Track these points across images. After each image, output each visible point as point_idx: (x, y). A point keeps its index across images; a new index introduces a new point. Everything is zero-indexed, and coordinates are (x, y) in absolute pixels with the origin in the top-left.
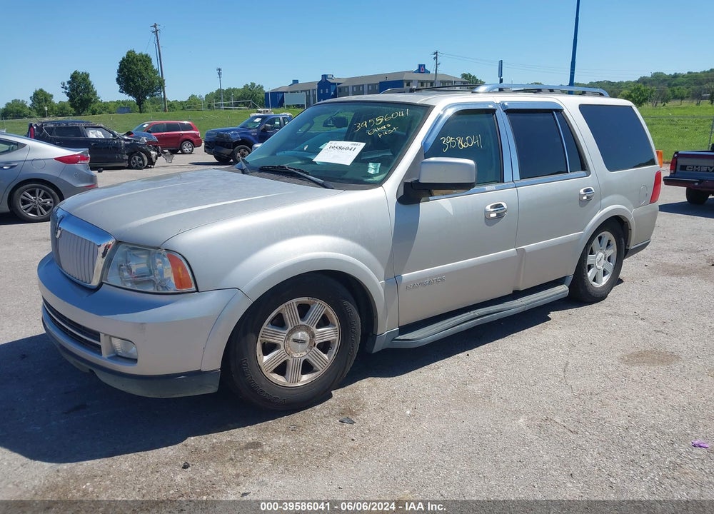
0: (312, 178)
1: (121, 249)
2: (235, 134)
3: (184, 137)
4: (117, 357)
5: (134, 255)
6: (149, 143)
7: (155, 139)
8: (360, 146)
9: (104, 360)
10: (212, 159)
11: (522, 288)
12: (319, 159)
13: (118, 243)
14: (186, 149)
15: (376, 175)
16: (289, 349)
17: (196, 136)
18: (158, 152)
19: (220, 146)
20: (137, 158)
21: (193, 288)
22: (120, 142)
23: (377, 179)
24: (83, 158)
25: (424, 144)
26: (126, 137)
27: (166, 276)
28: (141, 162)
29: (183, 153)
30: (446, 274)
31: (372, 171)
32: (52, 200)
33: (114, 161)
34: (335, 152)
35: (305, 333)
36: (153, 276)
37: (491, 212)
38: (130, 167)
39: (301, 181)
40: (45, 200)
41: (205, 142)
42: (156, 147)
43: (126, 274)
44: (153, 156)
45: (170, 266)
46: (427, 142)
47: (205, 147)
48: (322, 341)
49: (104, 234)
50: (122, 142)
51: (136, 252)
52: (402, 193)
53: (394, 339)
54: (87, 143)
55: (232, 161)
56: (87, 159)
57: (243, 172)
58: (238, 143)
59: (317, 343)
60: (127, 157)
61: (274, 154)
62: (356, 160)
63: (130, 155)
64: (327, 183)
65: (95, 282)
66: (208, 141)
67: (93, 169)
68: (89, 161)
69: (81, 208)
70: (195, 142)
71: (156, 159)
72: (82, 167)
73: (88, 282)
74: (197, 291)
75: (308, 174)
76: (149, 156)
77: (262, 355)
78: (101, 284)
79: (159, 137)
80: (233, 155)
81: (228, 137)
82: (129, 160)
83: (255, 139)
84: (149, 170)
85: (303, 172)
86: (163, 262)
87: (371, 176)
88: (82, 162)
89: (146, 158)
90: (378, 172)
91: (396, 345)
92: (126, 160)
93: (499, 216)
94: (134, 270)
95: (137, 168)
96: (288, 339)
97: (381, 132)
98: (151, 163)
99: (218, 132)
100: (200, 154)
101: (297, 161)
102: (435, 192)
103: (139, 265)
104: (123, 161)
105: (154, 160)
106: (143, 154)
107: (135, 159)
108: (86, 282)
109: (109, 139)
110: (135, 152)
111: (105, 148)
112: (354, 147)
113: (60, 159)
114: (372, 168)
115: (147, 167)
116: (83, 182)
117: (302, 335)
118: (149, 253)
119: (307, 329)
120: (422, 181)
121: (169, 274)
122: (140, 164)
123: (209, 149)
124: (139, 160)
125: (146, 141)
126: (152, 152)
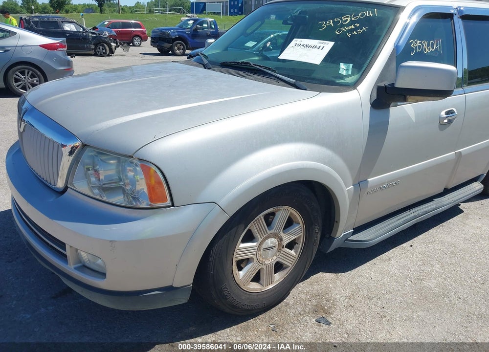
0: (281, 76)
1: (88, 153)
2: (174, 32)
3: (134, 33)
4: (84, 267)
5: (101, 160)
6: (110, 36)
7: (115, 34)
8: (329, 45)
9: (70, 268)
10: (156, 50)
11: (450, 187)
12: (284, 56)
13: (84, 146)
14: (136, 43)
15: (348, 76)
16: (261, 259)
17: (143, 33)
18: (117, 44)
19: (163, 41)
20: (101, 47)
21: (169, 202)
22: (89, 35)
23: (348, 80)
24: (61, 46)
25: (396, 47)
26: (92, 31)
27: (138, 188)
28: (104, 51)
29: (134, 45)
30: (400, 178)
31: (344, 73)
32: (38, 79)
33: (84, 49)
34: (302, 50)
35: (273, 239)
36: (121, 183)
37: (445, 118)
38: (96, 55)
39: (270, 80)
40: (32, 79)
41: (152, 38)
42: (115, 39)
43: (93, 179)
44: (113, 47)
45: (143, 177)
46: (399, 44)
47: (152, 42)
48: (289, 241)
49: (69, 135)
50: (90, 34)
51: (104, 158)
52: (375, 97)
53: (347, 240)
54: (63, 34)
55: (170, 52)
56: (65, 47)
57: (205, 67)
58: (176, 39)
59: (285, 244)
60: (93, 47)
61: (226, 49)
62: (325, 60)
63: (96, 45)
64: (300, 83)
65: (60, 184)
66: (154, 36)
67: (69, 54)
68: (66, 49)
69: (43, 102)
70: (143, 38)
71: (115, 49)
72: (61, 53)
73: (53, 184)
74: (173, 205)
75: (274, 71)
76: (110, 46)
77: (237, 272)
78: (66, 189)
79: (117, 32)
80: (171, 49)
81: (169, 35)
82: (95, 49)
83: (189, 37)
84: (111, 57)
85: (269, 69)
86: (135, 171)
87: (342, 77)
88: (61, 49)
89: (107, 48)
90: (350, 73)
91: (349, 245)
92: (93, 49)
93: (450, 122)
94: (102, 177)
95: (101, 55)
96: (260, 250)
97: (350, 31)
98: (112, 52)
99: (161, 31)
100: (147, 46)
101: (254, 57)
102: (409, 98)
103: (108, 170)
104: (90, 49)
105: (114, 50)
106: (105, 45)
107: (99, 48)
108: (50, 183)
109: (80, 32)
110: (100, 43)
111: (76, 39)
112: (322, 45)
113: (43, 46)
114: (344, 68)
115: (108, 55)
116: (62, 66)
117: (272, 242)
118: (119, 160)
119: (275, 235)
120: (398, 85)
121: (142, 186)
122: (104, 53)
123: (154, 42)
124: (103, 49)
125: (107, 34)
126: (112, 44)
